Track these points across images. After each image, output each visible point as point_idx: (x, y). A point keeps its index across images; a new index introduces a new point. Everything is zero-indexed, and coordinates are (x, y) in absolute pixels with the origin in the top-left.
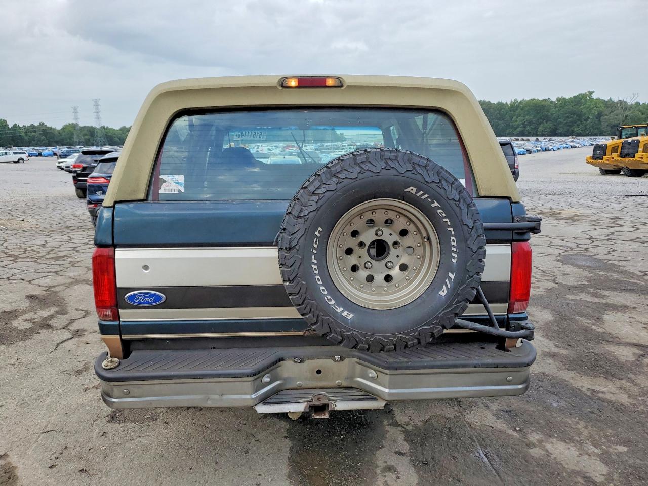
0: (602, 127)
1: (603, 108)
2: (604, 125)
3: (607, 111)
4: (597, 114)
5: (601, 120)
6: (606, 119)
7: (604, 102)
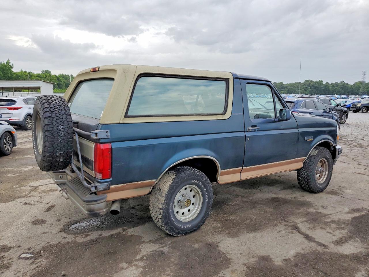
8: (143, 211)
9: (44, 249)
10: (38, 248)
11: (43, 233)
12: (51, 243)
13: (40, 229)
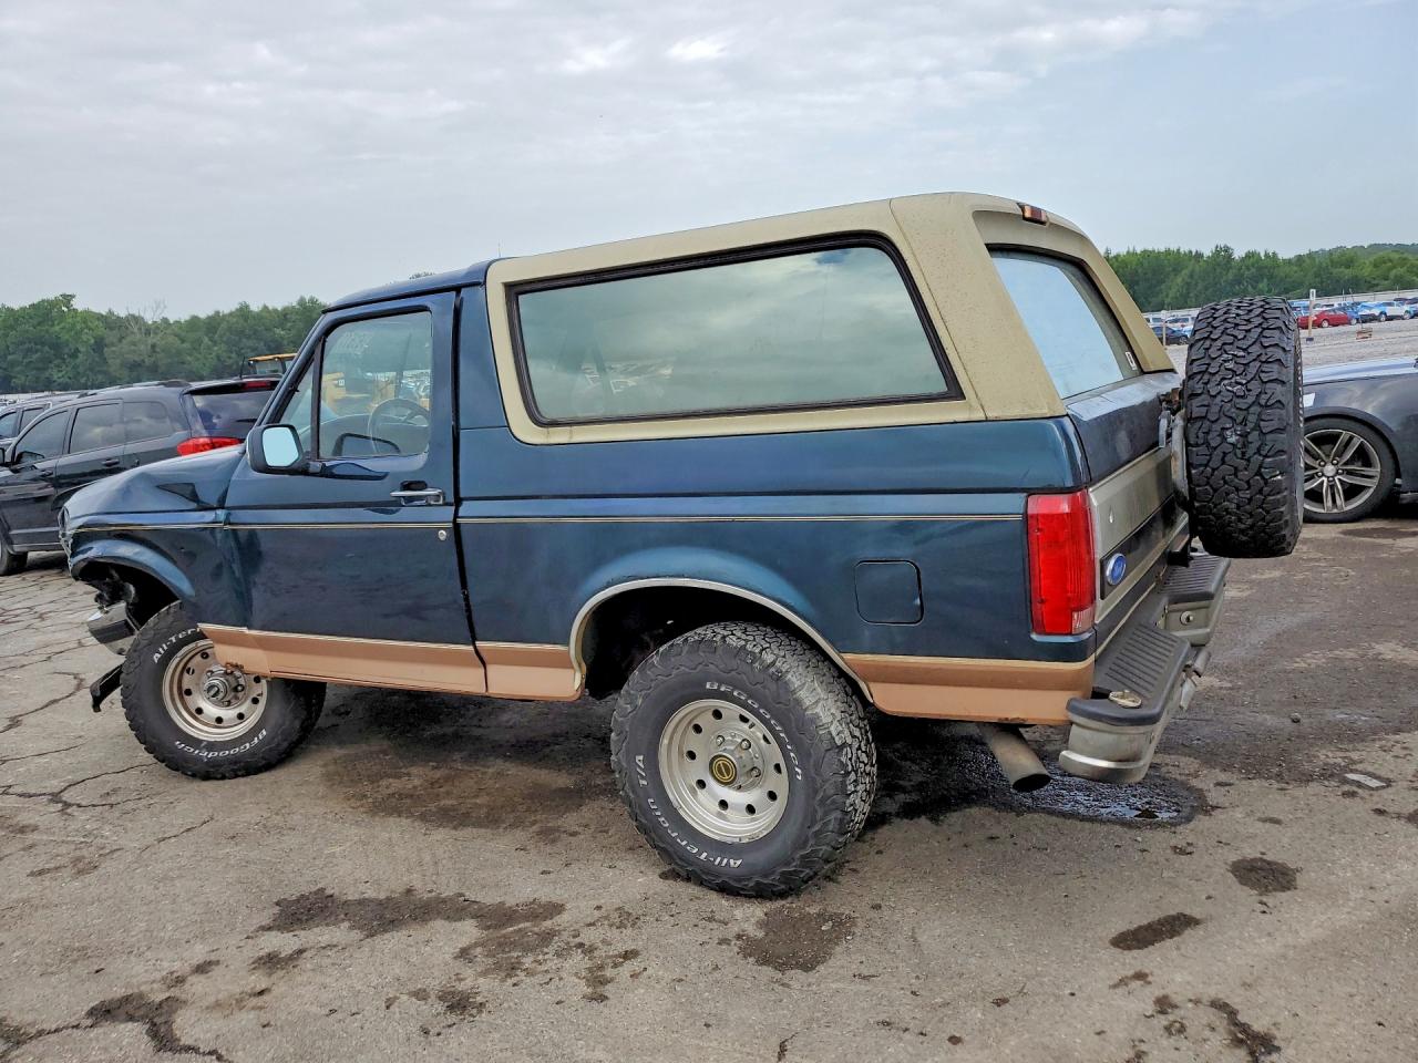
0: (111, 369)
1: (101, 331)
2: (114, 365)
3: (111, 337)
4: (92, 341)
5: (106, 355)
6: (114, 352)
7: (100, 317)
8: (900, 768)
9: (1307, 778)
10: (1323, 788)
11: (1278, 822)
12: (1276, 785)
13: (1278, 847)
